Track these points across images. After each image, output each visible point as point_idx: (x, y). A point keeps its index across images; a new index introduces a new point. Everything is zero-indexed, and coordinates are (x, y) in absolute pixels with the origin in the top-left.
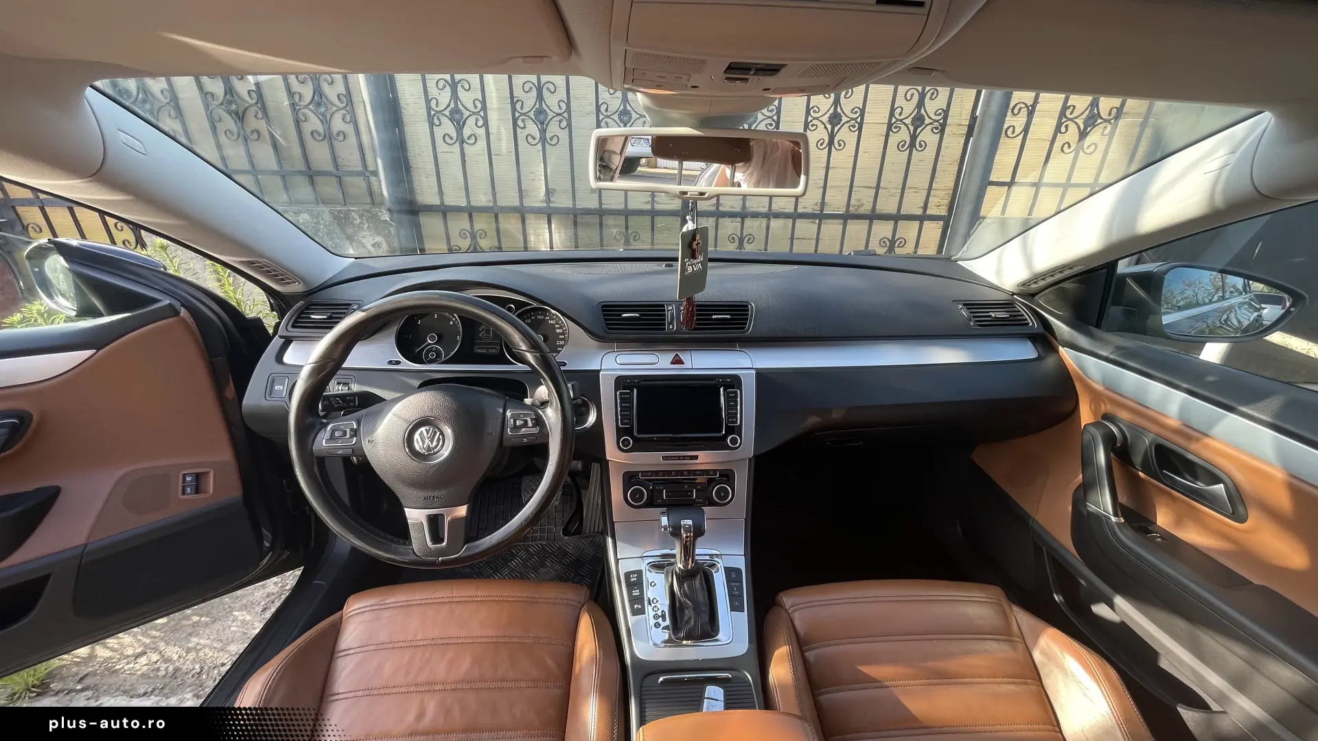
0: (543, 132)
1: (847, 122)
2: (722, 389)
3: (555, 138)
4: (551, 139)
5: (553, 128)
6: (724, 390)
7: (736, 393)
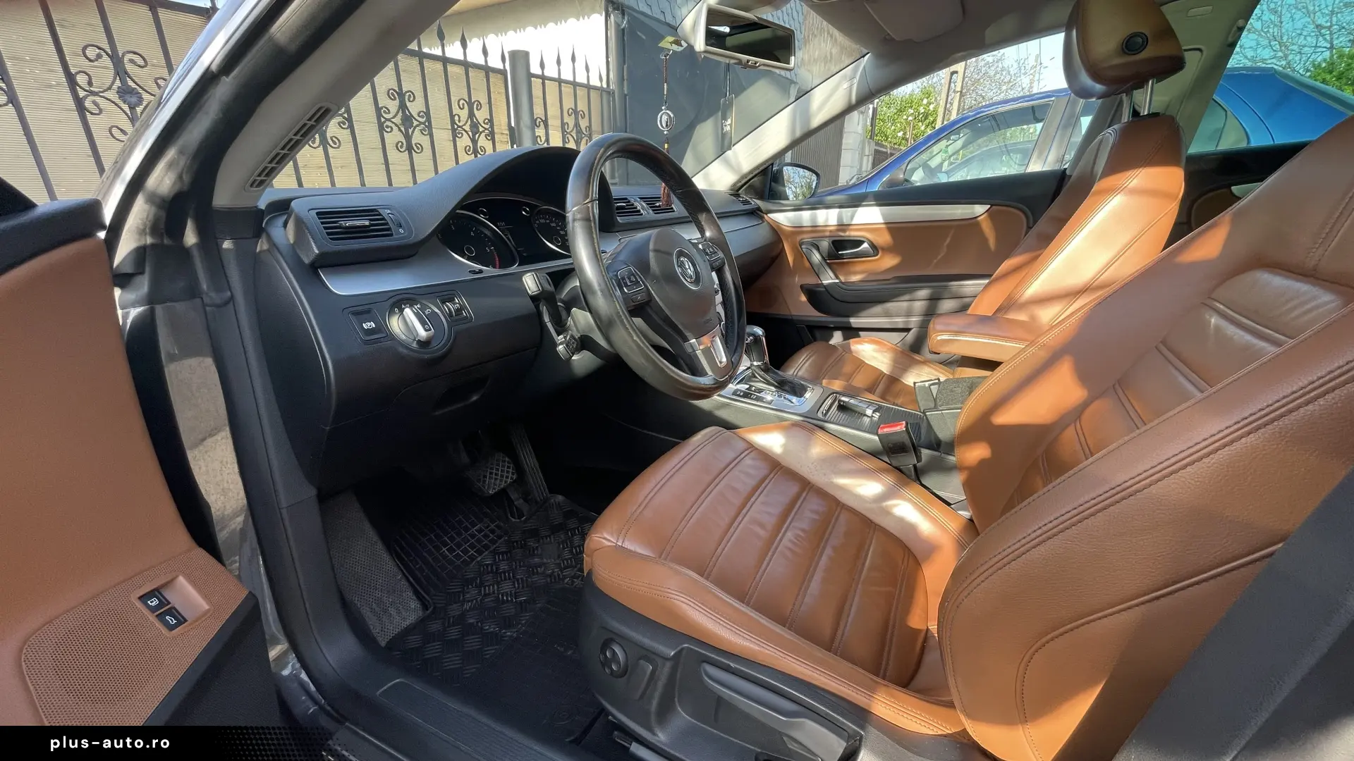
1: (417, 126)
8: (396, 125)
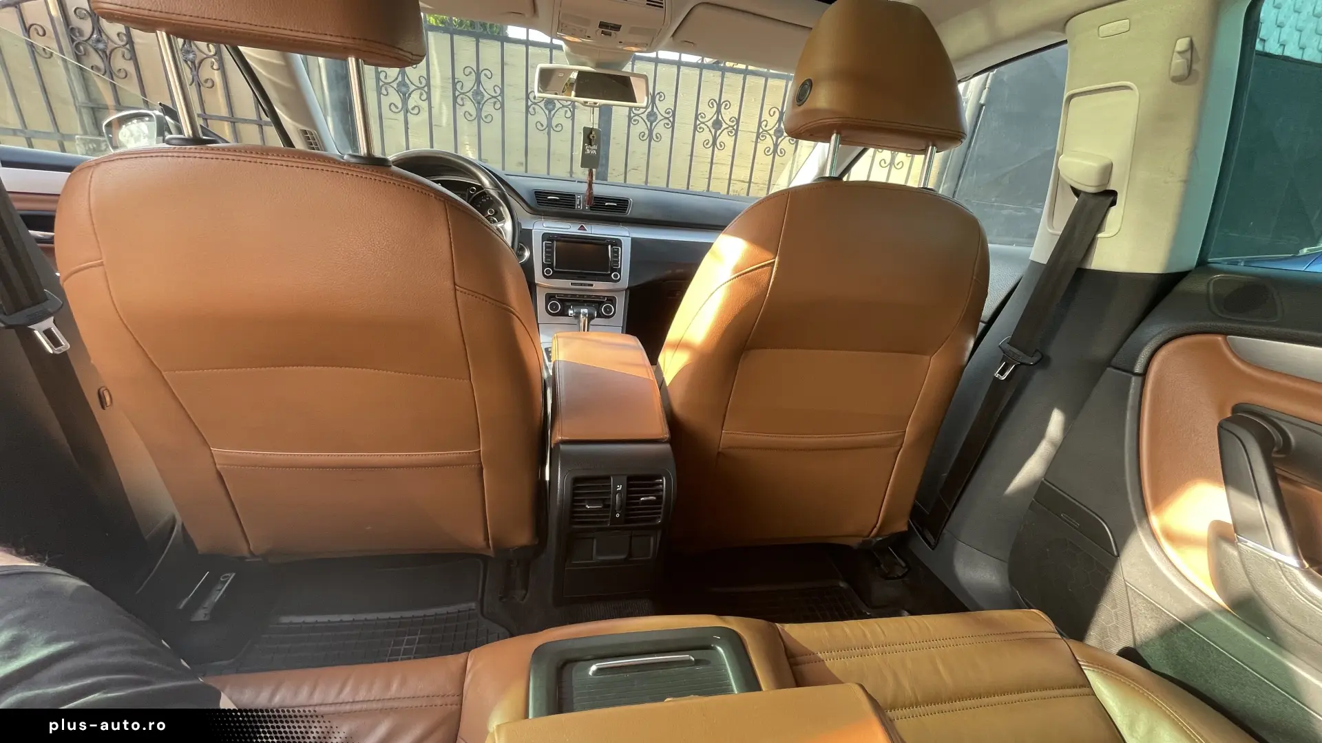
0: (479, 110)
1: (727, 128)
2: (610, 247)
4: (486, 117)
5: (488, 109)
6: (612, 247)
7: (618, 249)
8: (708, 127)
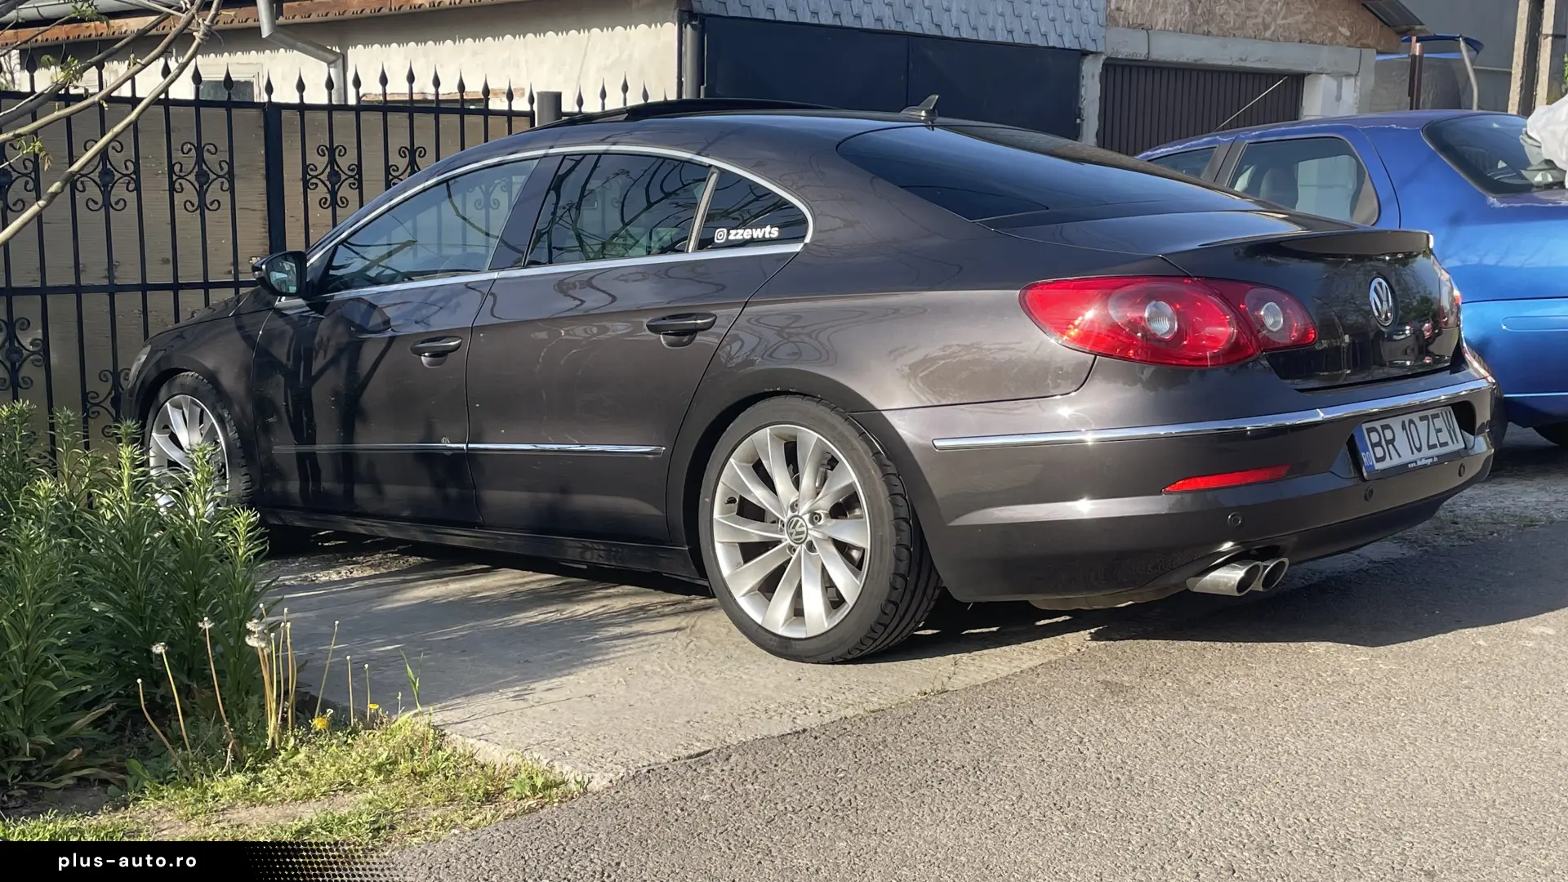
0: (106, 194)
3: (122, 203)
4: (117, 203)
5: (119, 191)
